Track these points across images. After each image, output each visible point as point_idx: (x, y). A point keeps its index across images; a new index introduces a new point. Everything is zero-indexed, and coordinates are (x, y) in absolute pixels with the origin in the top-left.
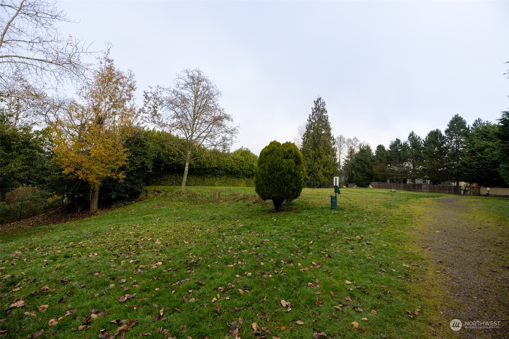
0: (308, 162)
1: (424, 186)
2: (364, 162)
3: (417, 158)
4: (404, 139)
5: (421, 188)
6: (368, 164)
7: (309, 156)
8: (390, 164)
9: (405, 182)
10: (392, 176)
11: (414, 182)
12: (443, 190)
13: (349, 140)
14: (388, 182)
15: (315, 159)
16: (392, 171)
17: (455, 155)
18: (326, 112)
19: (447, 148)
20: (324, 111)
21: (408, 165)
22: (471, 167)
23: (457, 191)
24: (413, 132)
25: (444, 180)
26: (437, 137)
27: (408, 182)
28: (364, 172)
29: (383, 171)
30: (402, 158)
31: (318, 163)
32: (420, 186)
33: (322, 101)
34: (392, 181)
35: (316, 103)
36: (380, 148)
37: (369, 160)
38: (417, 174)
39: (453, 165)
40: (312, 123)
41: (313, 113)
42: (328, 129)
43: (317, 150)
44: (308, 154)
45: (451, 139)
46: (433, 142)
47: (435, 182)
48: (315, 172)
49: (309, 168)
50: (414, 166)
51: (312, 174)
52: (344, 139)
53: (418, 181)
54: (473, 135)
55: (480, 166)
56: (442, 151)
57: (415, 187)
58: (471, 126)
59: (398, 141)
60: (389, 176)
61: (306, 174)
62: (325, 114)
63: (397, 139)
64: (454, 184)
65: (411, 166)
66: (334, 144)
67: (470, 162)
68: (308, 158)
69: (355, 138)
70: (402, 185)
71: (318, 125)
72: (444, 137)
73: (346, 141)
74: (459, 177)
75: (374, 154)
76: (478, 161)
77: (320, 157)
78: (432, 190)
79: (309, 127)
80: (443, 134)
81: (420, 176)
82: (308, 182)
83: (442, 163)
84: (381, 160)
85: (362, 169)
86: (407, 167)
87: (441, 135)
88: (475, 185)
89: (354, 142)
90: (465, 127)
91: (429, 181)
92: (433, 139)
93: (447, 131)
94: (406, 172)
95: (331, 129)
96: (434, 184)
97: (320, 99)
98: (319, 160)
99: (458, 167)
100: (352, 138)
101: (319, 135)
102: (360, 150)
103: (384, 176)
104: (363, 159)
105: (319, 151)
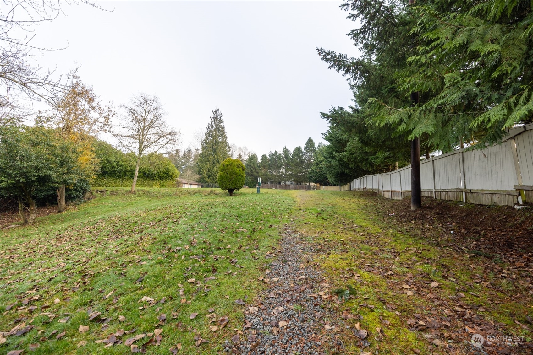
0: (208, 166)
1: (291, 186)
2: (252, 168)
3: (287, 166)
4: (280, 151)
5: (290, 188)
6: (255, 169)
7: (209, 161)
8: (271, 169)
9: (280, 183)
10: (272, 179)
11: (286, 183)
12: (302, 188)
13: (240, 148)
14: (269, 183)
15: (214, 163)
16: (272, 175)
17: (309, 165)
18: (223, 122)
19: (305, 159)
20: (221, 121)
21: (282, 170)
22: (316, 173)
23: (309, 188)
24: (285, 147)
25: (303, 182)
26: (299, 152)
27: (282, 184)
28: (252, 175)
29: (266, 175)
30: (279, 165)
31: (217, 168)
32: (289, 185)
33: (219, 113)
34: (272, 182)
35: (215, 113)
36: (264, 156)
37: (256, 166)
38: (287, 178)
39: (307, 171)
40: (210, 131)
41: (212, 121)
42: (225, 137)
43: (216, 156)
44: (208, 159)
45: (307, 154)
46: (297, 155)
47: (298, 183)
48: (214, 175)
49: (209, 171)
50: (286, 172)
51: (211, 177)
52: (236, 147)
53: (288, 183)
54: (317, 152)
55: (321, 172)
56: (302, 162)
57: (287, 187)
58: (317, 146)
59: (276, 152)
60: (270, 179)
61: (206, 177)
62: (221, 124)
63: (275, 151)
64: (308, 184)
65: (284, 171)
66: (230, 151)
67: (316, 169)
68: (207, 163)
69: (245, 147)
70: (278, 185)
71: (216, 133)
72: (303, 152)
73: (237, 148)
74: (310, 180)
75: (260, 162)
76: (320, 169)
77: (218, 162)
78: (296, 188)
79: (208, 134)
80: (303, 150)
81: (289, 179)
82: (207, 184)
83: (301, 170)
84: (264, 167)
85: (251, 173)
86: (282, 172)
87: (302, 150)
88: (318, 184)
89: (244, 150)
90: (314, 147)
91: (294, 183)
92: (297, 153)
93: (305, 148)
94: (281, 176)
95: (227, 138)
96: (297, 184)
97: (218, 110)
98: (217, 164)
99: (310, 173)
100: (242, 147)
101: (217, 142)
102: (250, 157)
103: (266, 179)
104: (252, 165)
105: (217, 157)
